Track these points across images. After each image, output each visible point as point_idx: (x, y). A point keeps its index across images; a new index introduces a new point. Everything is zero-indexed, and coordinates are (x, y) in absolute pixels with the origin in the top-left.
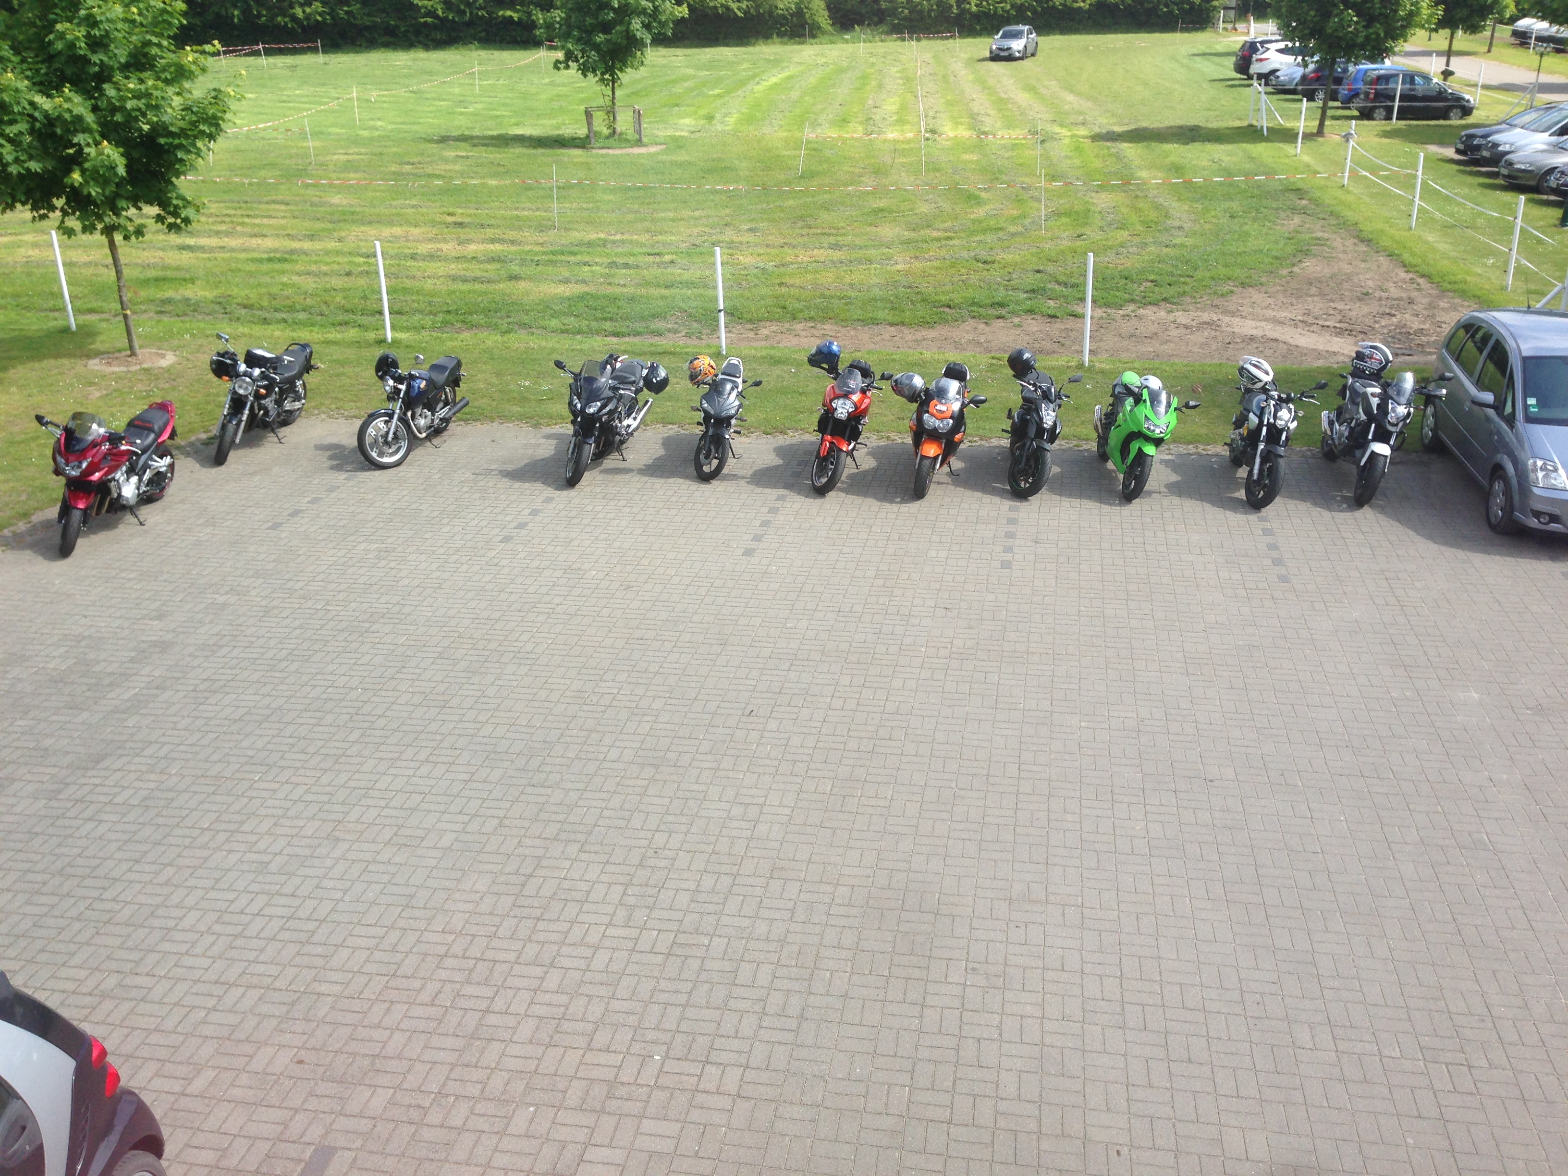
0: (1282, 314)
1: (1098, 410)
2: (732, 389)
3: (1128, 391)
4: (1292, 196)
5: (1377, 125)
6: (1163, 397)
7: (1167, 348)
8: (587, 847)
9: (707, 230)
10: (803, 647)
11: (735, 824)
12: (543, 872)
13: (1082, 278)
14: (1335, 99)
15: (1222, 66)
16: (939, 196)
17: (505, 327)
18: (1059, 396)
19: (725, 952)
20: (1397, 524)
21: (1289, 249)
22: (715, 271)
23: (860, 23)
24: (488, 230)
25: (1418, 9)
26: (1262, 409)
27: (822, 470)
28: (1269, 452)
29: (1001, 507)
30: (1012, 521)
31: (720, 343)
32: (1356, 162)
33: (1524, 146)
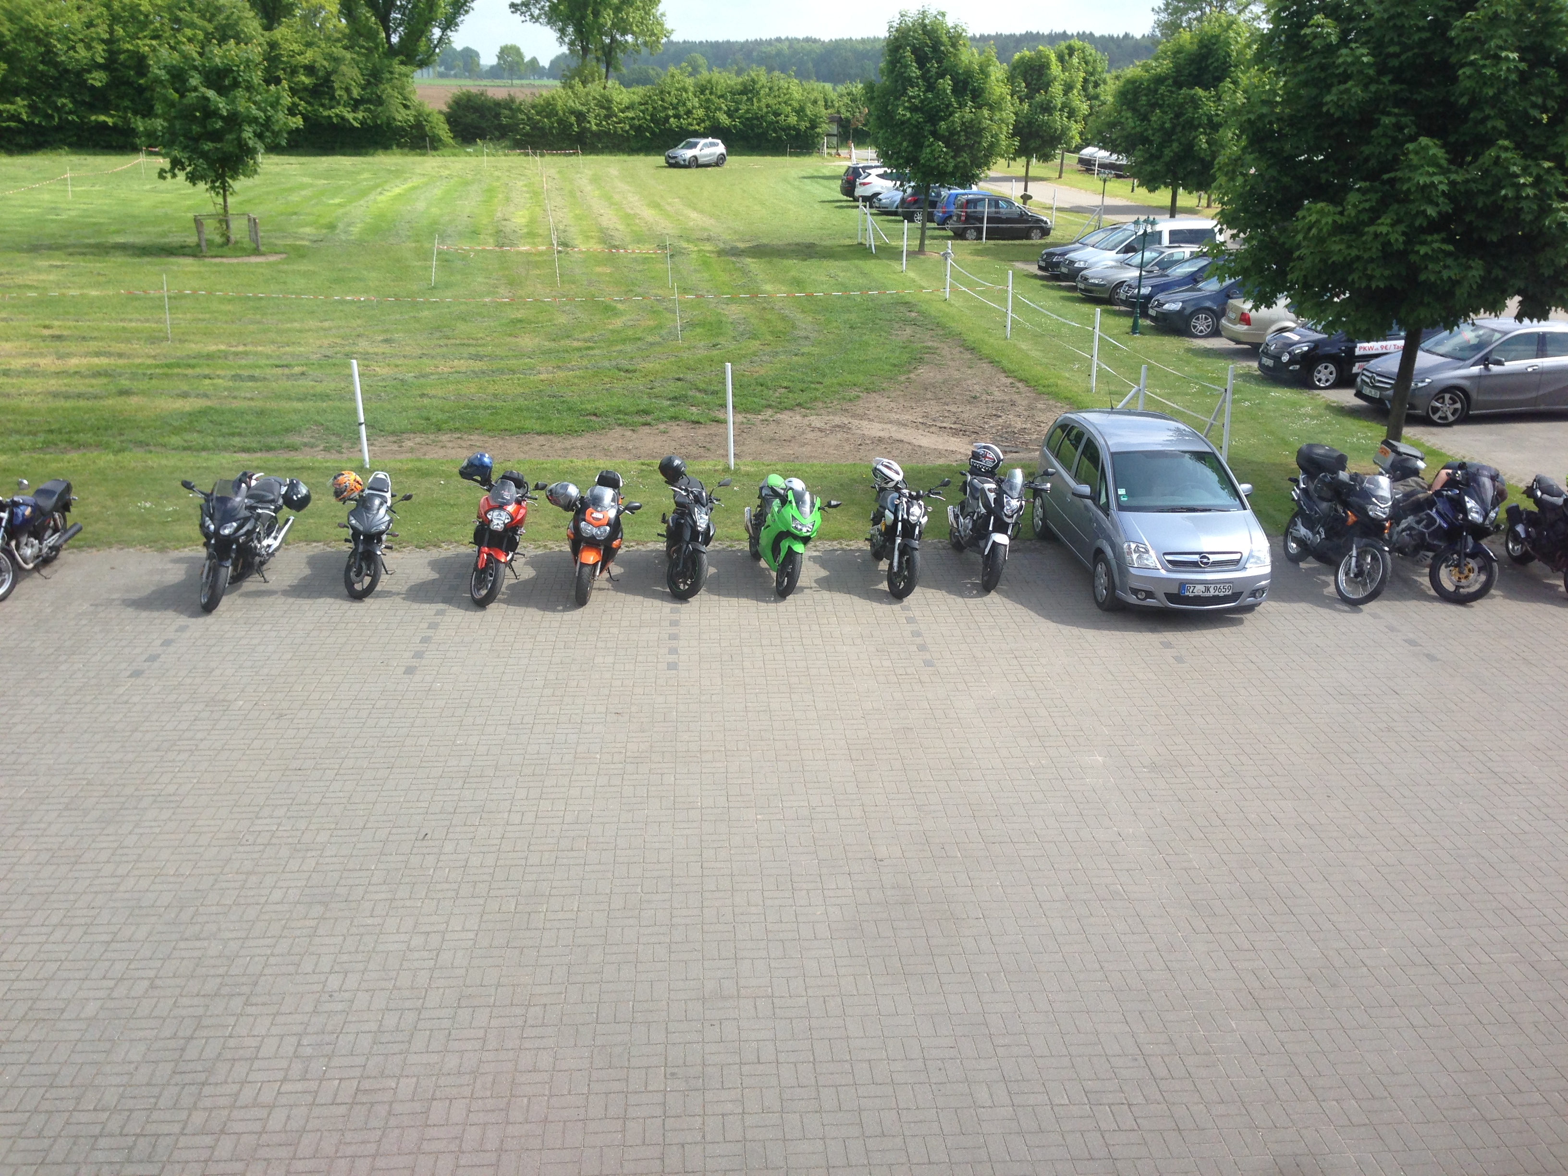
0: (906, 417)
1: (748, 512)
2: (381, 504)
3: (776, 494)
4: (903, 309)
5: (968, 244)
6: (807, 497)
7: (806, 450)
8: (254, 1000)
9: (338, 341)
10: (474, 763)
11: (416, 955)
12: (205, 1033)
13: (720, 386)
14: (932, 221)
15: (830, 188)
16: (576, 307)
17: (117, 445)
18: (710, 499)
19: (414, 1093)
20: (1020, 606)
21: (905, 357)
22: (352, 383)
23: (482, 137)
24: (91, 343)
25: (998, 140)
26: (897, 506)
27: (480, 582)
28: (906, 545)
29: (666, 608)
30: (674, 623)
31: (363, 456)
32: (956, 277)
33: (1096, 263)
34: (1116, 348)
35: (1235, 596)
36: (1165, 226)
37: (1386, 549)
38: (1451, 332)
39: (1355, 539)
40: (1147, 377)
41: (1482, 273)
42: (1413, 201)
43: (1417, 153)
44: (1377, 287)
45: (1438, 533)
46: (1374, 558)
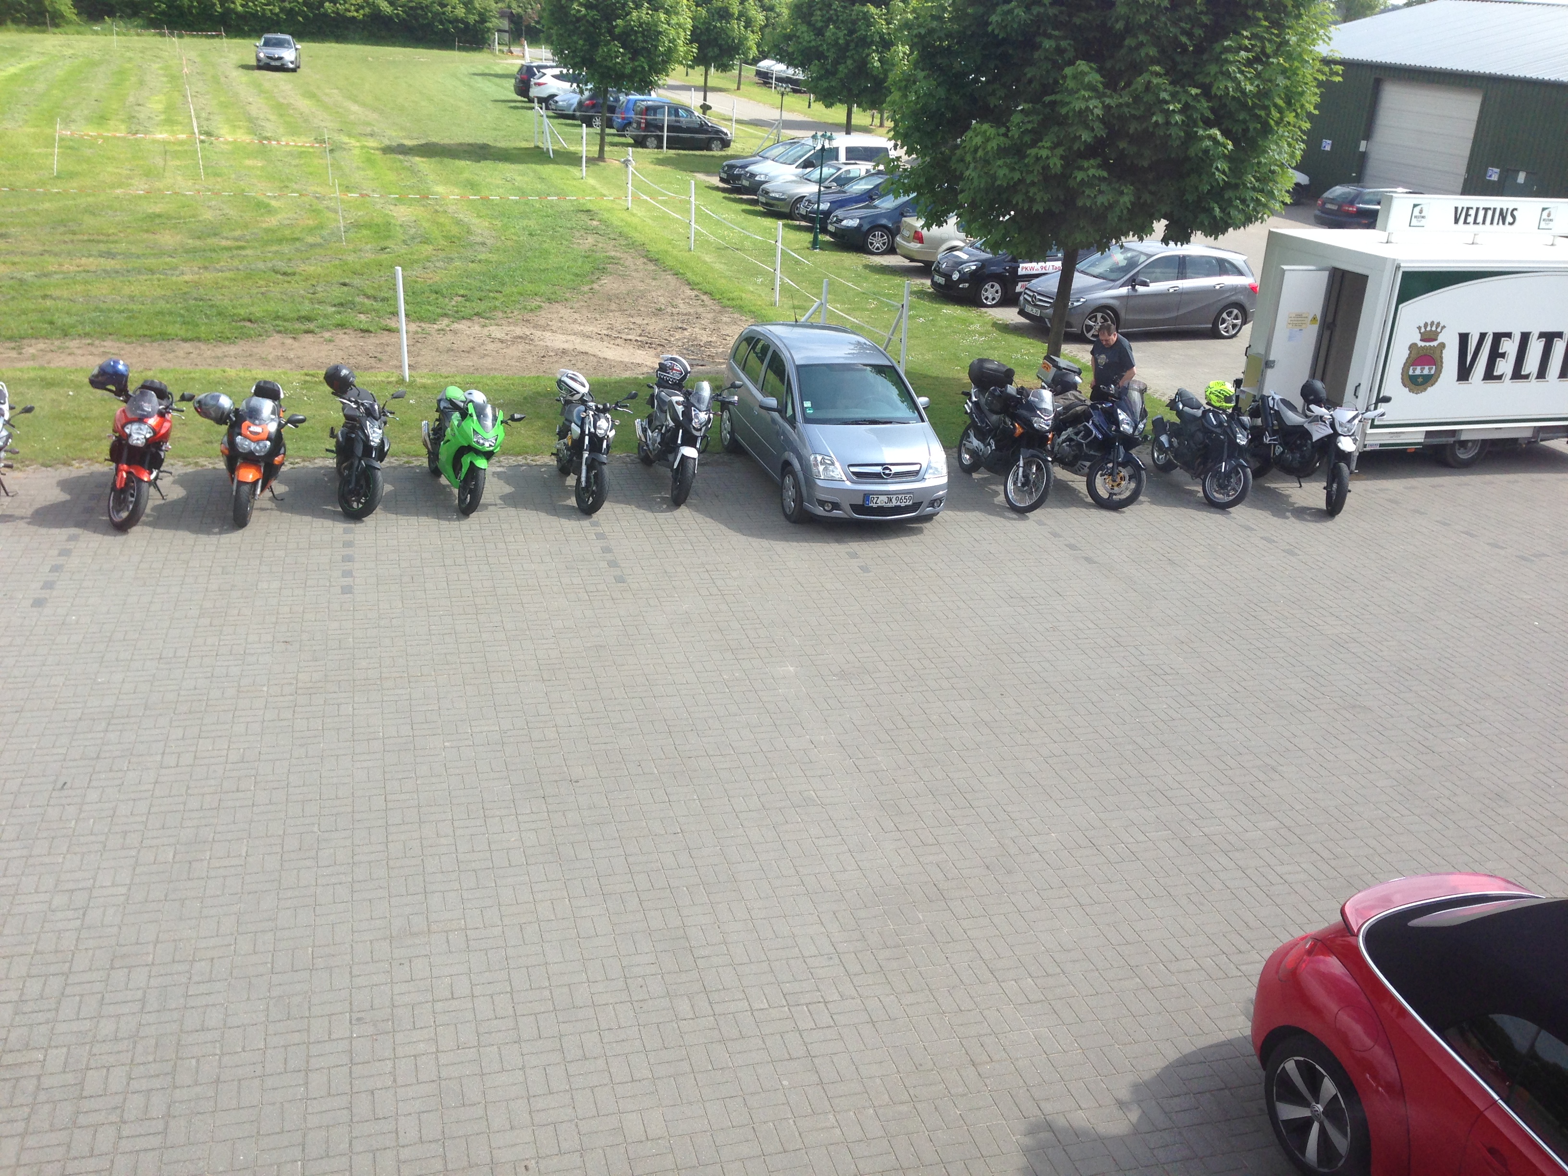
0: (590, 329)
1: (426, 425)
3: (454, 406)
4: (584, 217)
5: (649, 153)
6: (489, 411)
7: (486, 362)
11: (59, 915)
13: (391, 292)
14: (611, 127)
15: (503, 87)
16: (223, 202)
18: (383, 412)
21: (587, 267)
23: (111, 14)
25: (676, 46)
26: (583, 419)
27: (120, 503)
28: (593, 460)
29: (338, 529)
30: (348, 544)
32: (637, 187)
33: (775, 177)
34: (798, 262)
35: (916, 506)
36: (842, 142)
37: (1050, 459)
38: (1102, 254)
39: (1022, 449)
40: (828, 292)
41: (1133, 199)
42: (1072, 124)
43: (1075, 77)
44: (1037, 211)
45: (1095, 443)
46: (1039, 468)
